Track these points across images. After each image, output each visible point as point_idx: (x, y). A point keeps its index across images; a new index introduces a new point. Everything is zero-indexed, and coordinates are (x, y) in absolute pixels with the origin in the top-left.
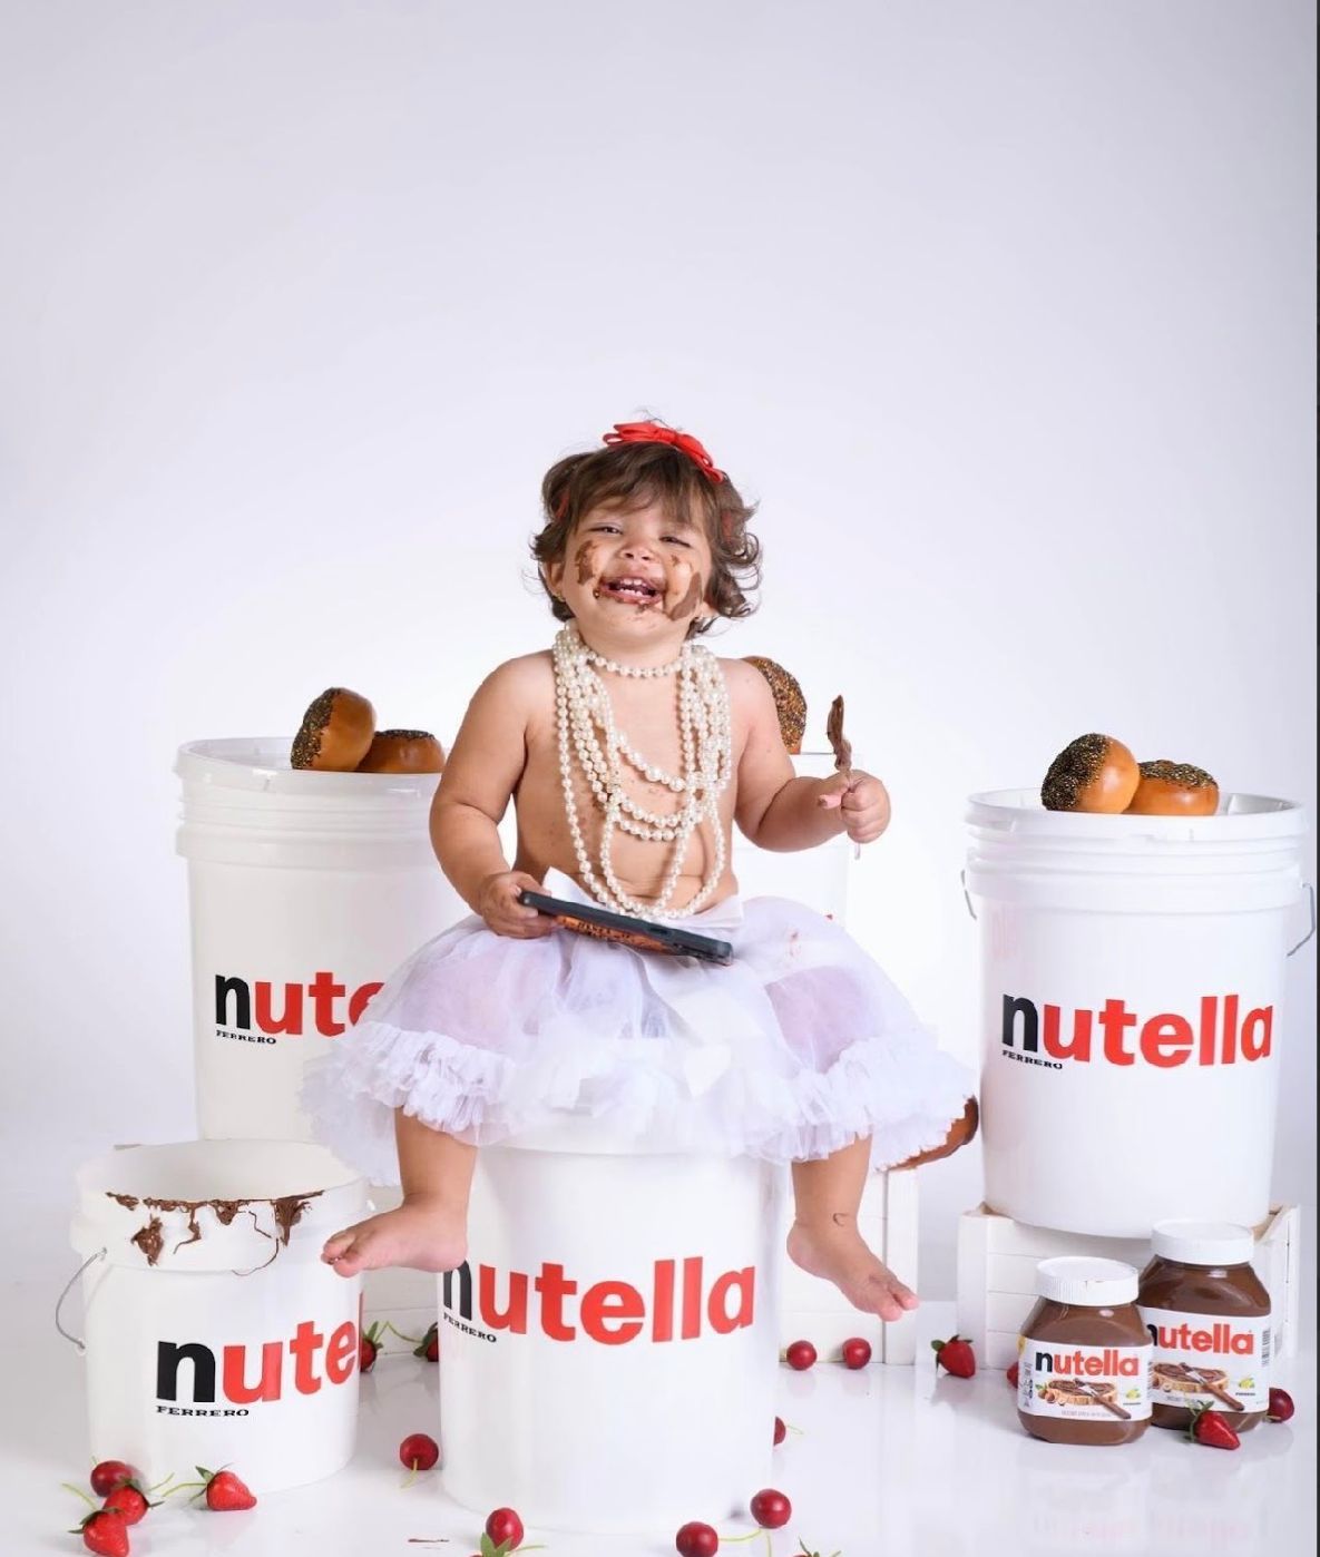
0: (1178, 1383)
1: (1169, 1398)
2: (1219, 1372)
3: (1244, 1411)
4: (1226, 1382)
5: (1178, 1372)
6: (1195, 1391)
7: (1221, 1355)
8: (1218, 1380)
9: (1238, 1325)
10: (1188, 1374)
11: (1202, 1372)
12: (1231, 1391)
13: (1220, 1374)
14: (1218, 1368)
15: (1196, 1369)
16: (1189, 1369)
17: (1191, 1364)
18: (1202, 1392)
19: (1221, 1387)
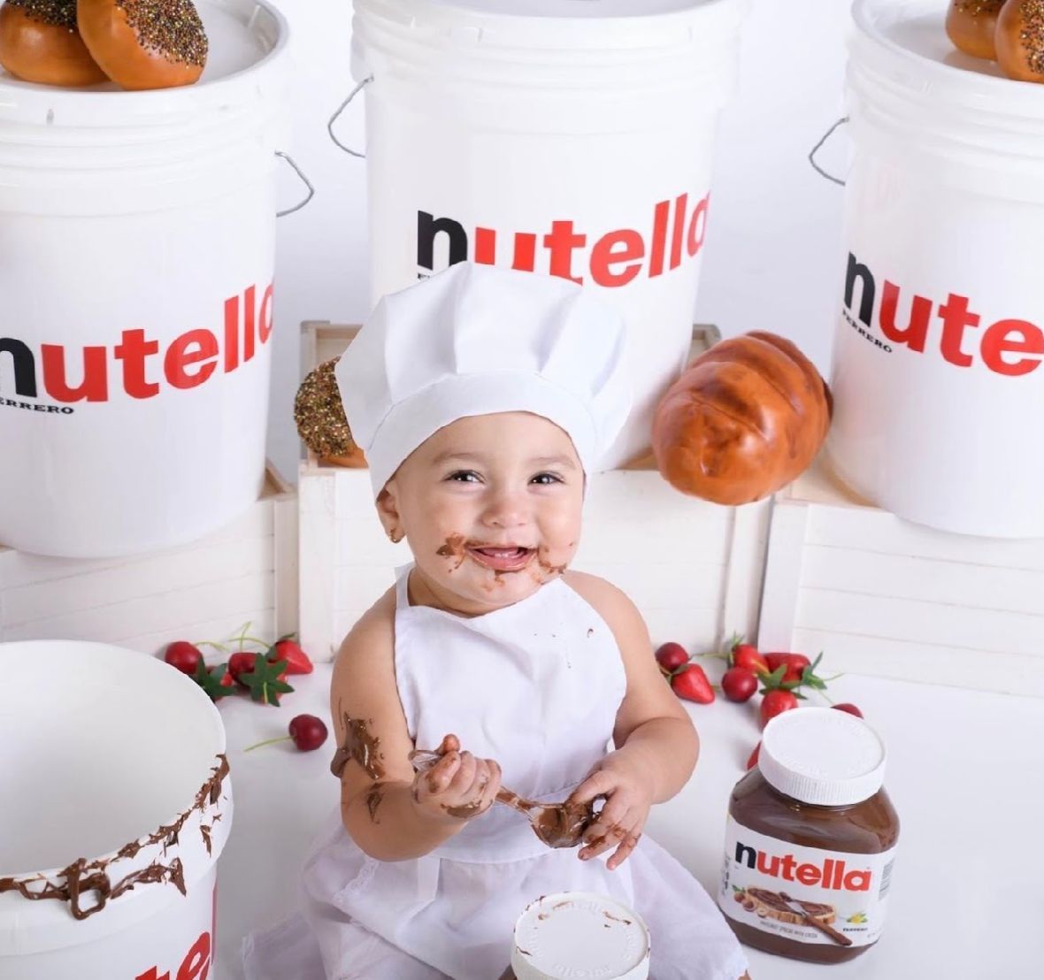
0: (774, 910)
1: (763, 923)
2: (825, 907)
3: (852, 946)
4: (833, 917)
5: (778, 902)
6: (794, 922)
7: (831, 891)
8: (823, 914)
9: (853, 862)
10: (788, 904)
11: (805, 905)
12: (838, 927)
13: (828, 909)
14: (824, 903)
15: (797, 901)
16: (789, 900)
17: (792, 895)
18: (803, 925)
19: (826, 921)
